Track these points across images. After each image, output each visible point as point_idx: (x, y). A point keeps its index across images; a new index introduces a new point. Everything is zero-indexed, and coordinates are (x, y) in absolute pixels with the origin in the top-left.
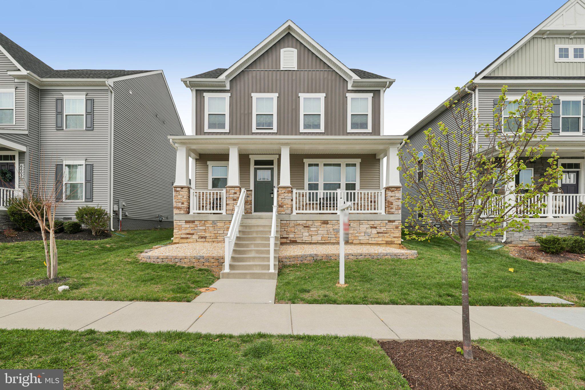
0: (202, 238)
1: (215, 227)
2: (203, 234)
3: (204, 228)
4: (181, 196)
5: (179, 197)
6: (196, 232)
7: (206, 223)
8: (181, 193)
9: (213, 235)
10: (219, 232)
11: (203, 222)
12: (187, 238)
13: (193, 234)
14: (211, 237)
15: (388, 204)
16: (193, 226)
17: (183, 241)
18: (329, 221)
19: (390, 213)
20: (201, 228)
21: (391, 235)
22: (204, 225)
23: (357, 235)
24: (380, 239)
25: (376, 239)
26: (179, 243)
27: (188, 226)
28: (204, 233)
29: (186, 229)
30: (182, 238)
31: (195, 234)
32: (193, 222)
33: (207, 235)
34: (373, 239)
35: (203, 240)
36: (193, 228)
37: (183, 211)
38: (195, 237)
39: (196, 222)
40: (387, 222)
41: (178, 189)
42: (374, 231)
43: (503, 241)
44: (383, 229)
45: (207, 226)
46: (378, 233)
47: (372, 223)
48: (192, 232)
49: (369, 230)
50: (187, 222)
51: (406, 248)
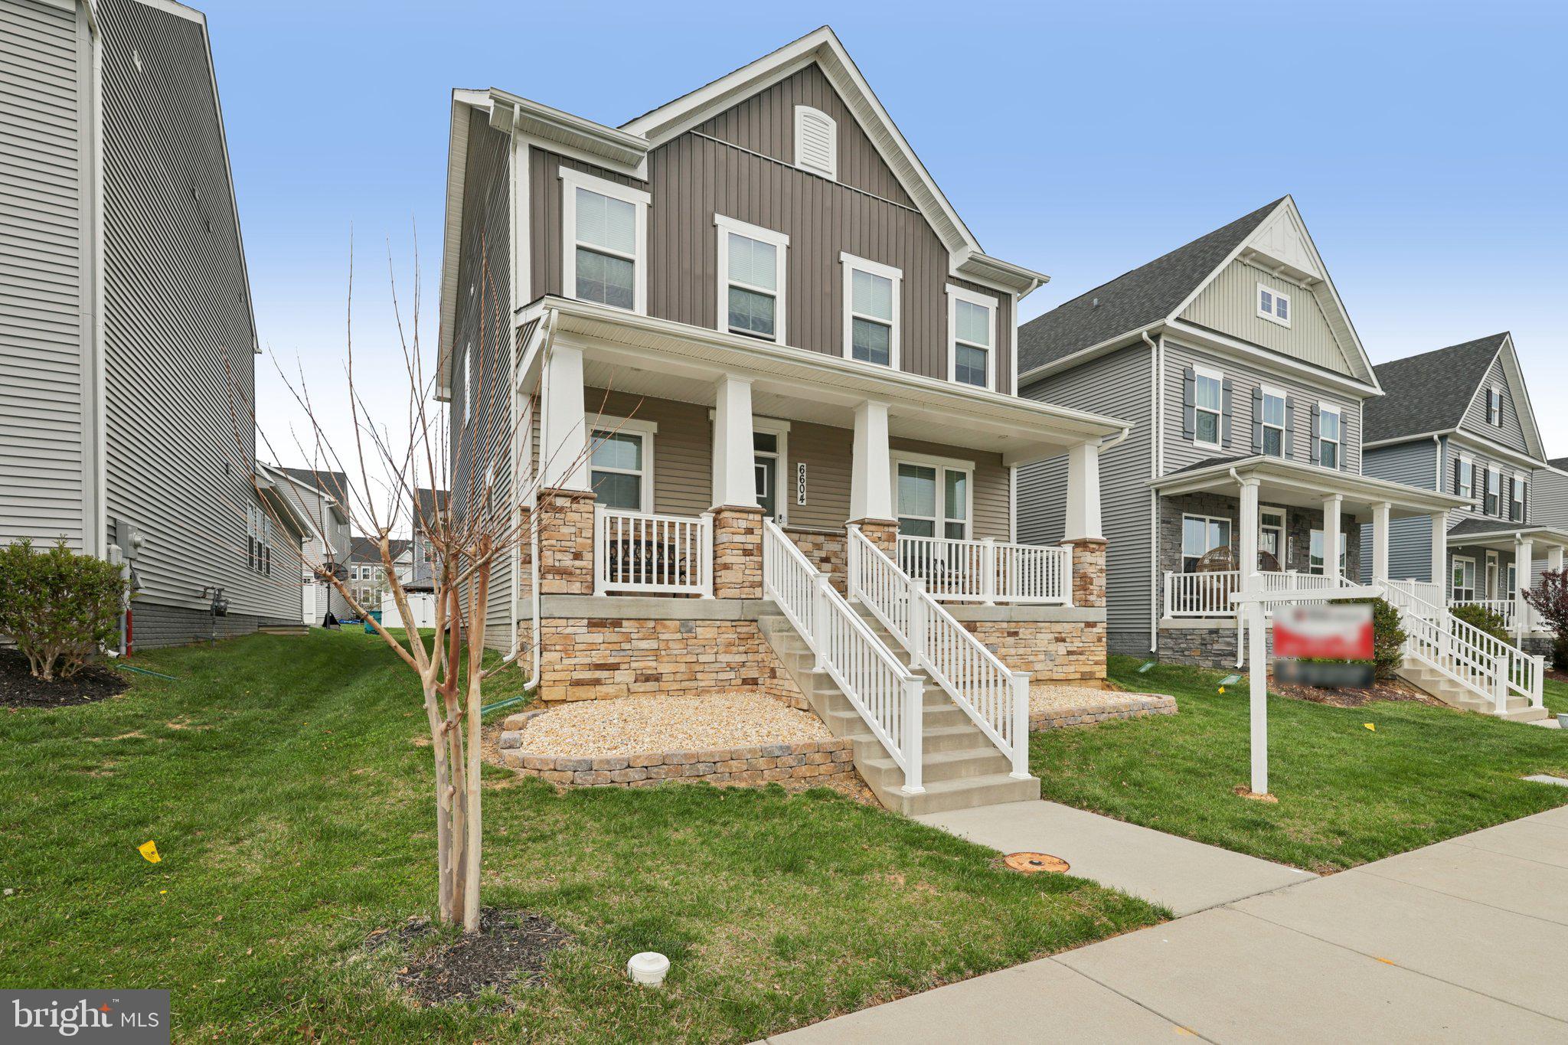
0: (647, 679)
1: (690, 642)
2: (650, 665)
3: (654, 645)
4: (573, 530)
5: (565, 530)
6: (627, 659)
7: (659, 628)
8: (572, 516)
9: (683, 668)
10: (702, 658)
11: (651, 624)
12: (597, 682)
13: (614, 667)
14: (679, 677)
15: (1083, 582)
16: (614, 638)
17: (581, 692)
18: (978, 624)
19: (1086, 604)
20: (644, 645)
21: (1090, 658)
22: (654, 634)
23: (1031, 658)
24: (1072, 669)
25: (1066, 669)
26: (564, 701)
27: (597, 637)
28: (654, 664)
29: (592, 647)
30: (578, 683)
31: (623, 666)
32: (617, 623)
33: (665, 668)
34: (1060, 669)
35: (651, 686)
36: (616, 647)
37: (578, 584)
38: (623, 676)
39: (625, 623)
40: (1083, 625)
41: (560, 502)
42: (1062, 649)
43: (1239, 665)
44: (1076, 645)
45: (663, 637)
46: (1070, 653)
47: (1058, 627)
48: (612, 660)
49: (1053, 647)
50: (595, 624)
51: (1120, 689)
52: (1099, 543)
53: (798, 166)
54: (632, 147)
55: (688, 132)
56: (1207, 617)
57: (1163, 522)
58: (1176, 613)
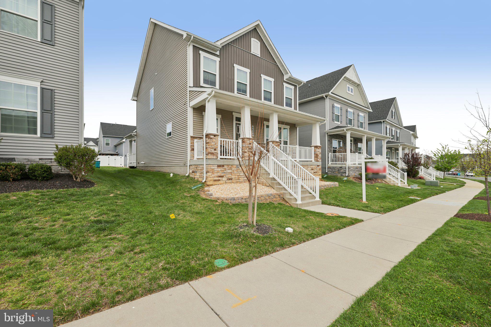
0: (230, 179)
1: (238, 170)
2: (229, 176)
3: (230, 171)
4: (214, 143)
5: (213, 143)
6: (225, 175)
7: (232, 167)
8: (214, 140)
9: (237, 177)
10: (241, 174)
11: (230, 166)
12: (219, 180)
13: (222, 177)
14: (236, 179)
15: (316, 156)
16: (223, 169)
17: (216, 183)
19: (317, 161)
20: (229, 171)
21: (318, 174)
22: (231, 169)
26: (212, 185)
27: (219, 169)
28: (231, 176)
29: (218, 172)
30: (215, 181)
31: (224, 176)
32: (223, 166)
33: (233, 177)
35: (230, 181)
36: (223, 172)
37: (215, 156)
38: (224, 179)
39: (225, 166)
40: (317, 166)
41: (212, 137)
42: (313, 171)
43: (347, 175)
44: (315, 171)
45: (233, 169)
46: (314, 173)
47: (312, 167)
48: (222, 175)
49: (311, 171)
50: (219, 166)
51: (325, 181)
52: (320, 147)
53: (252, 53)
54: (217, 47)
55: (228, 43)
56: (339, 164)
57: (329, 141)
58: (332, 163)
